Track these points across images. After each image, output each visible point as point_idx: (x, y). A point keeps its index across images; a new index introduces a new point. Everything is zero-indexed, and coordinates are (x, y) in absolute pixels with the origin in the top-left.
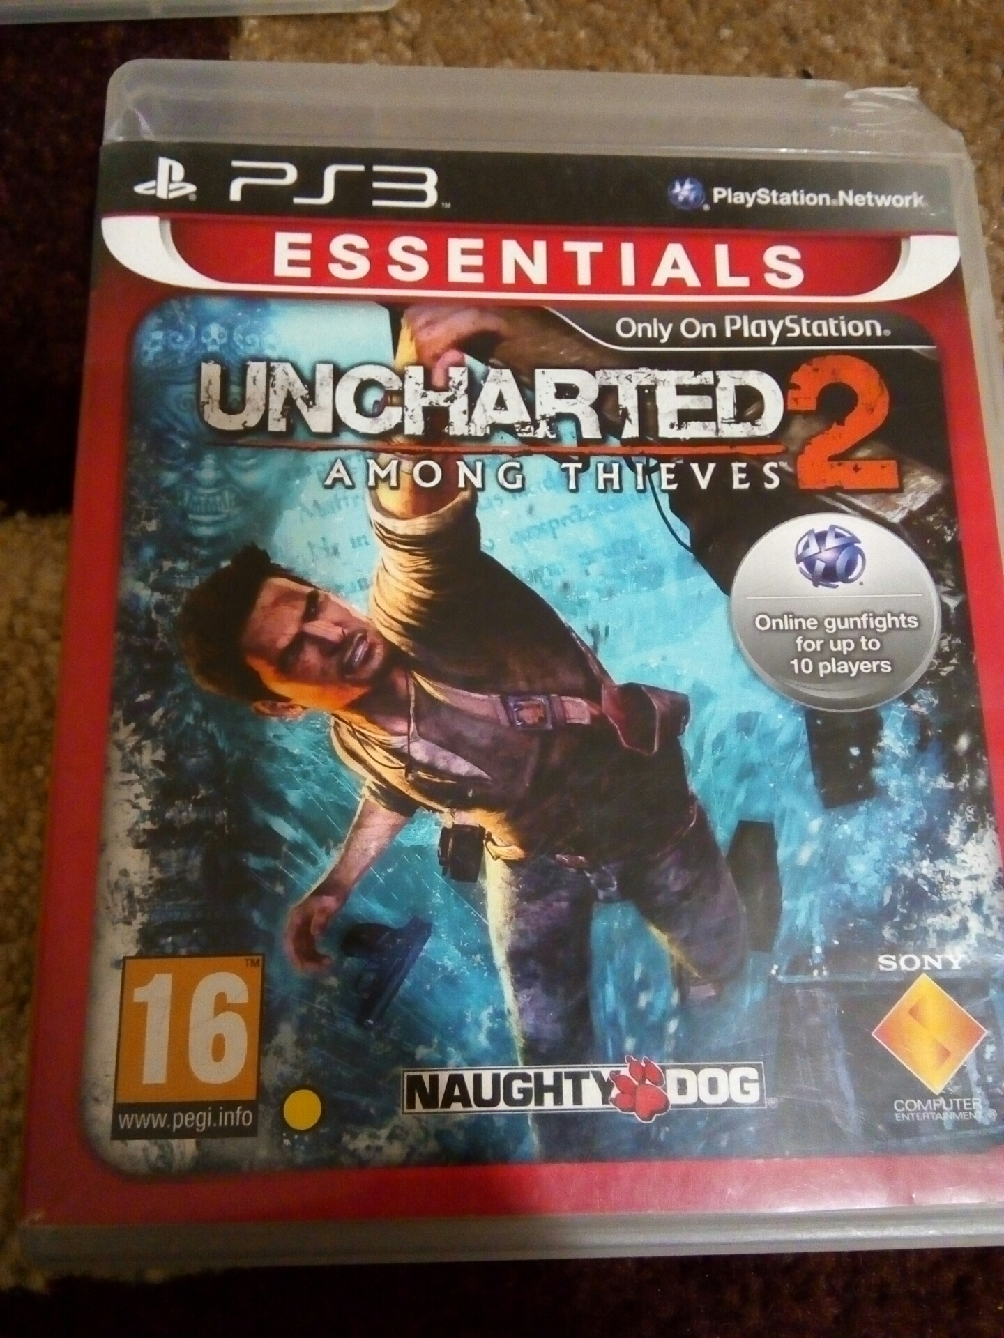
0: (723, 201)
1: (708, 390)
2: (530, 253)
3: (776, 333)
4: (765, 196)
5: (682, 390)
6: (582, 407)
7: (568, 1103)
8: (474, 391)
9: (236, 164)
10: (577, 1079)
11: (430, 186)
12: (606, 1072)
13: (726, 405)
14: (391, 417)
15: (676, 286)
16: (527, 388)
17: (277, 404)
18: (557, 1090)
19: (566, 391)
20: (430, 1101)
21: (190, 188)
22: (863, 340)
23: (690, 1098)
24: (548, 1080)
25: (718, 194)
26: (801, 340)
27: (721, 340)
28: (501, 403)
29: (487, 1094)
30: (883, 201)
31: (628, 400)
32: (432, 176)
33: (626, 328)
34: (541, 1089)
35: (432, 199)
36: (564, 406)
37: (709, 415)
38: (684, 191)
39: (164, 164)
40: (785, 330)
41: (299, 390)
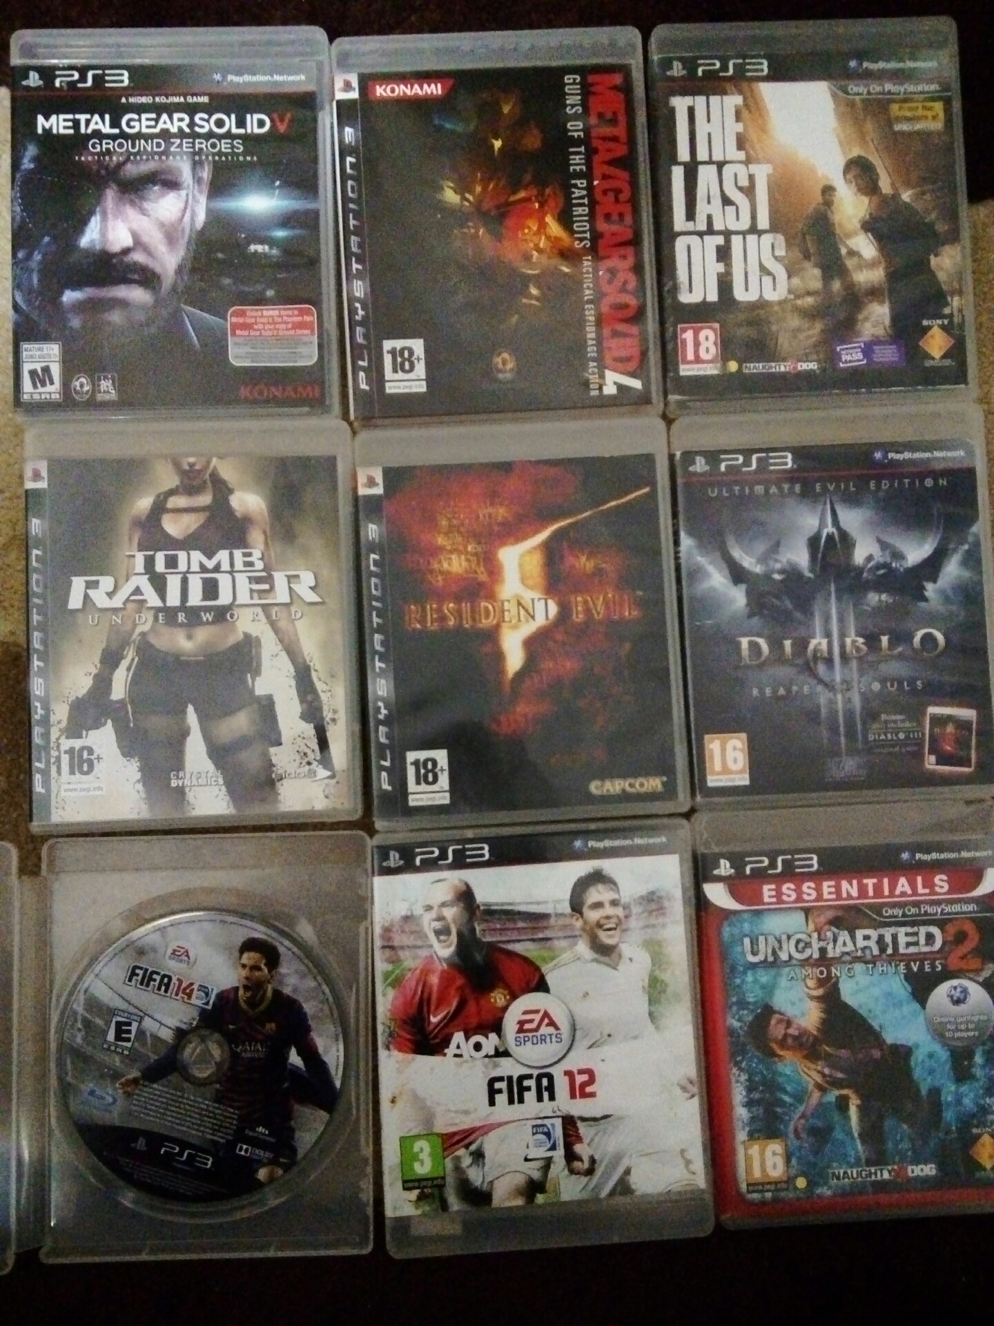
0: (920, 859)
1: (916, 934)
2: (851, 885)
3: (939, 911)
4: (934, 856)
5: (907, 934)
6: (872, 943)
7: (879, 1178)
8: (835, 941)
9: (747, 859)
10: (881, 1170)
11: (815, 862)
12: (890, 1168)
13: (922, 941)
14: (808, 952)
15: (903, 894)
16: (853, 938)
17: (770, 951)
18: (876, 1174)
19: (867, 938)
20: (838, 1178)
21: (733, 871)
22: (970, 912)
23: (915, 1174)
24: (873, 1171)
25: (918, 856)
26: (949, 914)
27: (920, 915)
28: (845, 944)
29: (855, 1176)
30: (978, 854)
31: (888, 939)
32: (815, 858)
33: (887, 912)
34: (871, 1174)
35: (816, 867)
36: (866, 943)
37: (916, 944)
38: (905, 856)
39: (722, 862)
40: (943, 910)
41: (777, 945)
